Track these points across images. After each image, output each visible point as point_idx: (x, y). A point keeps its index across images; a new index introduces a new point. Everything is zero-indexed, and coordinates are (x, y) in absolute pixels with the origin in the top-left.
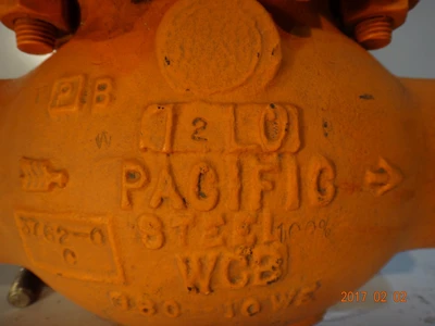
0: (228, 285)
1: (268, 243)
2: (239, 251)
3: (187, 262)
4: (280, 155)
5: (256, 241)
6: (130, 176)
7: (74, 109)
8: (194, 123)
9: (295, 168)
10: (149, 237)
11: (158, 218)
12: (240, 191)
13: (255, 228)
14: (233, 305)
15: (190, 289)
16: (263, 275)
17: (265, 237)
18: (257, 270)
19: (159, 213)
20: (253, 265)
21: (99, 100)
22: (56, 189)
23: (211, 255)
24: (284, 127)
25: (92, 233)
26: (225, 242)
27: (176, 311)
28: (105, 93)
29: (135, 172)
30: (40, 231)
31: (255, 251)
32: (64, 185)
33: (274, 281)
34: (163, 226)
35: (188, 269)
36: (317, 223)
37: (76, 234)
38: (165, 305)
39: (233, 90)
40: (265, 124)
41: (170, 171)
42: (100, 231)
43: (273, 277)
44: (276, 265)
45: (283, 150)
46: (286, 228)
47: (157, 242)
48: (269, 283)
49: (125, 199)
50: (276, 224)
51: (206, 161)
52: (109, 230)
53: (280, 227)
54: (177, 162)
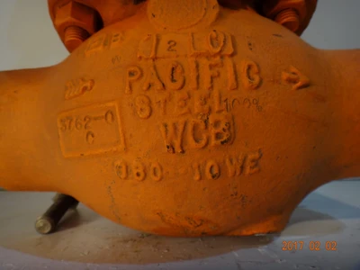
0: (194, 143)
1: (219, 112)
2: (199, 117)
3: (166, 126)
4: (222, 57)
5: (210, 110)
6: (131, 74)
7: (100, 48)
8: (169, 43)
9: (232, 65)
10: (141, 109)
11: (148, 97)
12: (198, 77)
13: (209, 101)
14: (199, 167)
15: (168, 147)
16: (218, 136)
17: (216, 109)
18: (213, 131)
19: (148, 94)
20: (209, 128)
21: (114, 41)
22: (86, 92)
23: (182, 120)
24: (222, 40)
25: (106, 115)
26: (190, 111)
27: (159, 174)
28: (119, 37)
29: (134, 71)
30: (73, 124)
31: (210, 117)
32: (91, 88)
33: (225, 141)
34: (150, 102)
35: (166, 131)
36: (251, 100)
37: (96, 119)
38: (152, 168)
39: (191, 26)
40: (211, 39)
41: (155, 68)
42: (111, 113)
43: (225, 138)
44: (226, 128)
45: (223, 53)
46: (230, 102)
47: (147, 113)
48: (222, 143)
49: (127, 88)
50: (223, 99)
51: (177, 62)
52: (117, 110)
53: (226, 100)
54: (159, 63)
